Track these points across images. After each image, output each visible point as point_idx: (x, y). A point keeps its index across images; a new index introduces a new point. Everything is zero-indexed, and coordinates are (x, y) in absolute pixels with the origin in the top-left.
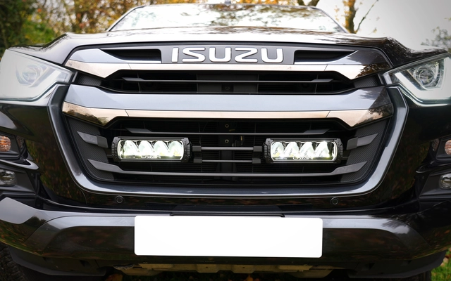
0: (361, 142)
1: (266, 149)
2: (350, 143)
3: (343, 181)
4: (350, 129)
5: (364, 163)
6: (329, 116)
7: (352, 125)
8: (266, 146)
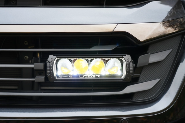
0: (153, 58)
1: (48, 66)
2: (142, 59)
3: (135, 100)
4: (141, 45)
5: (156, 81)
6: (117, 30)
7: (141, 39)
8: (48, 64)
